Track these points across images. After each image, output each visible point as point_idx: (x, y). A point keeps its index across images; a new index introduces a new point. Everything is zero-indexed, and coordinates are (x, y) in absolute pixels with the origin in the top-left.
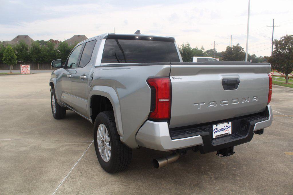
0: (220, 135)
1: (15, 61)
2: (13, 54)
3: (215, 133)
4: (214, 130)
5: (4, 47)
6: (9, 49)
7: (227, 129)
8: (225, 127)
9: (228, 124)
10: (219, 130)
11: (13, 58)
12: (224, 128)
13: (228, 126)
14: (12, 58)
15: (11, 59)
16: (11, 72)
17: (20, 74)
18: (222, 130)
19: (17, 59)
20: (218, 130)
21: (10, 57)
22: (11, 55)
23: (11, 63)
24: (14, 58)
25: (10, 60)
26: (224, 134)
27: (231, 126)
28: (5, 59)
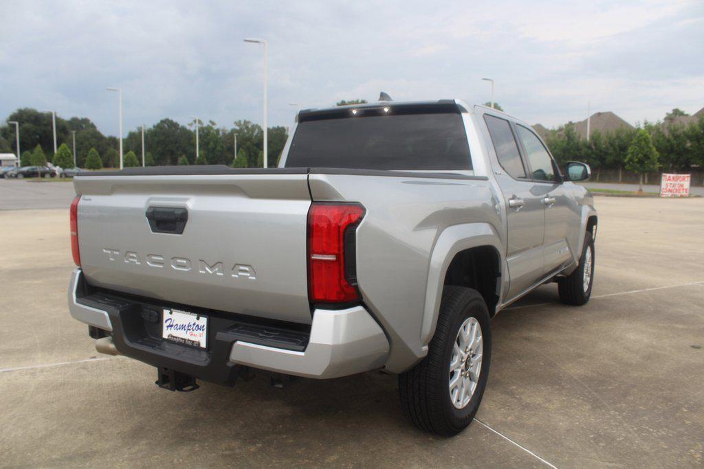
0: (176, 337)
1: (654, 164)
2: (651, 148)
3: (168, 327)
4: (166, 321)
5: (661, 133)
6: (641, 138)
7: (195, 332)
8: (192, 324)
9: (198, 319)
10: (177, 325)
11: (649, 158)
12: (188, 326)
13: (198, 325)
14: (647, 157)
15: (644, 160)
16: (641, 190)
17: (658, 195)
18: (183, 327)
19: (659, 160)
20: (174, 324)
21: (640, 155)
22: (646, 150)
23: (641, 169)
24: (651, 156)
25: (641, 162)
26: (185, 340)
27: (205, 327)
28: (631, 160)
